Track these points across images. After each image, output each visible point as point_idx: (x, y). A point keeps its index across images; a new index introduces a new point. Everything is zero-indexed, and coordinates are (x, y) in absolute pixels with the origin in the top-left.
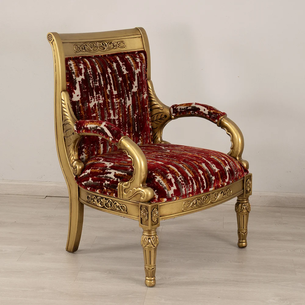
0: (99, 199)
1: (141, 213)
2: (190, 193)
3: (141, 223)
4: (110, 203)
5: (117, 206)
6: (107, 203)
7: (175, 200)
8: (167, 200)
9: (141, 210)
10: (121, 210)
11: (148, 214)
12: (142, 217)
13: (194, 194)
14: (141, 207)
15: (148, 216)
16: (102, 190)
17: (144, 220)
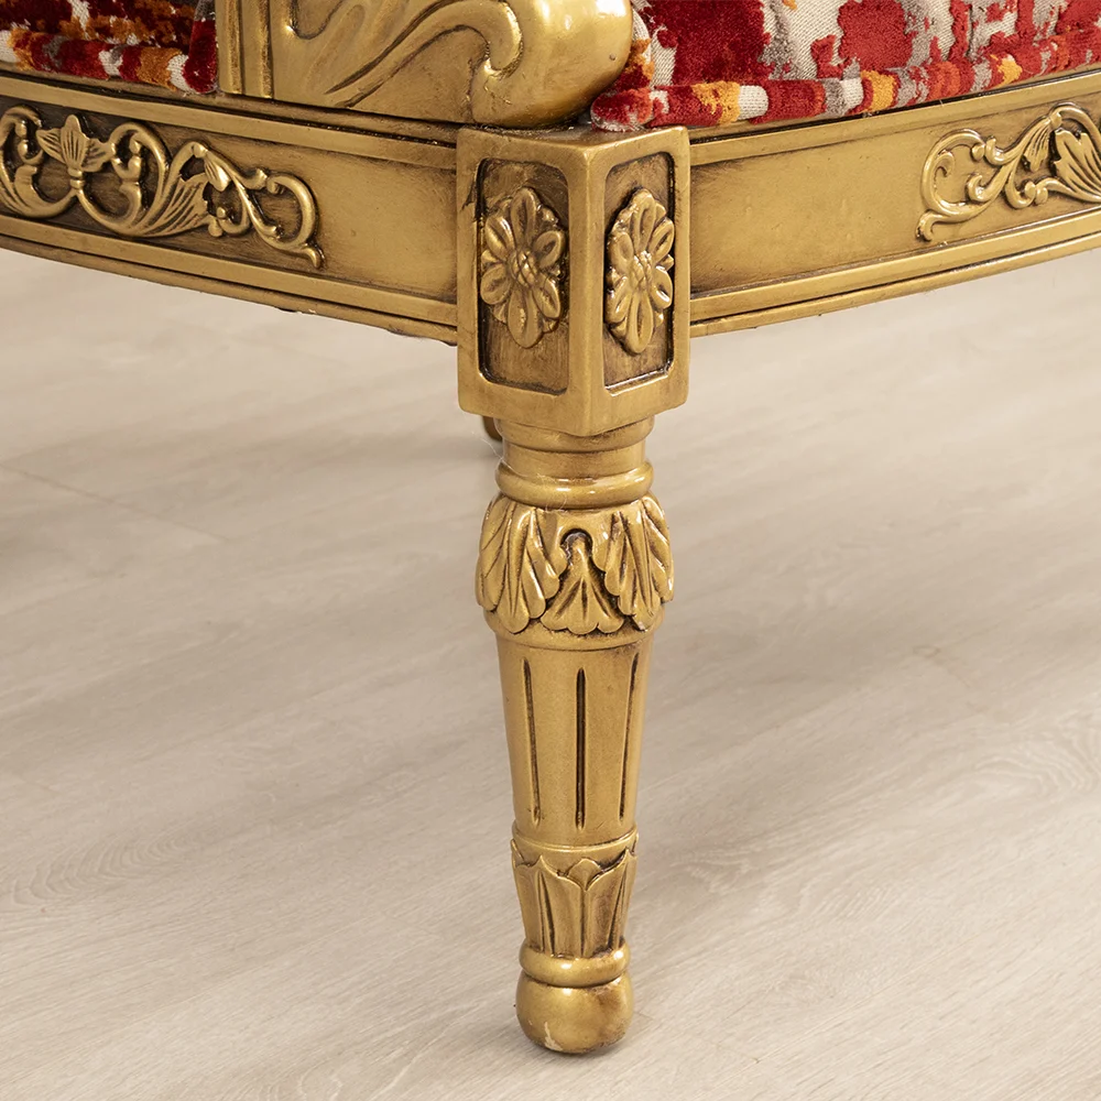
0: (22, 128)
1: (482, 245)
2: (997, 46)
3: (485, 361)
4: (137, 163)
5: (209, 191)
6: (108, 166)
7: (854, 115)
8: (774, 110)
9: (482, 211)
10: (251, 229)
11: (563, 263)
12: (488, 296)
13: (1045, 56)
14: (479, 184)
15: (563, 283)
16: (53, 29)
17: (519, 322)
